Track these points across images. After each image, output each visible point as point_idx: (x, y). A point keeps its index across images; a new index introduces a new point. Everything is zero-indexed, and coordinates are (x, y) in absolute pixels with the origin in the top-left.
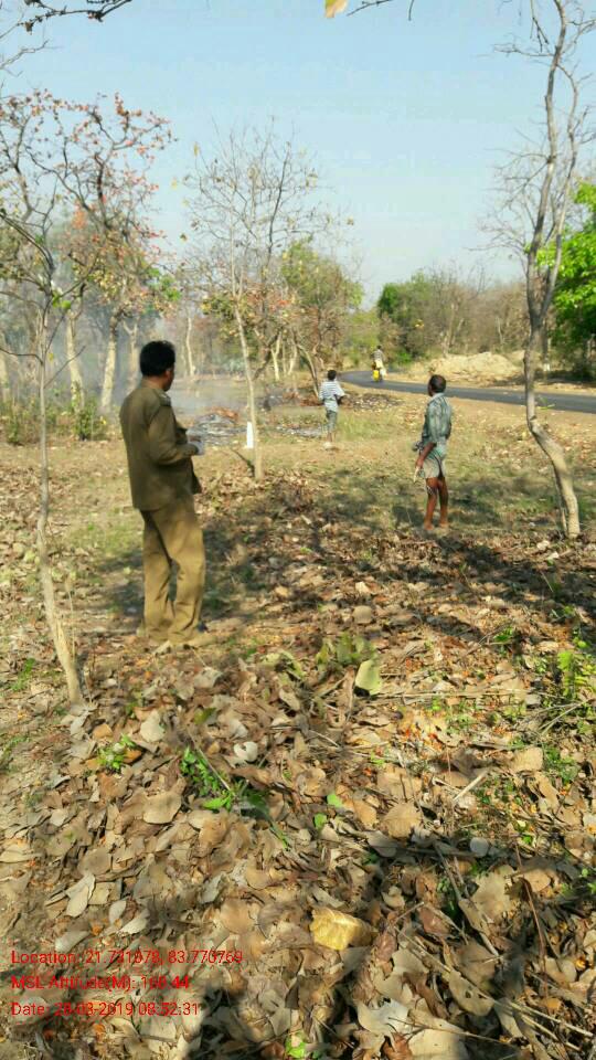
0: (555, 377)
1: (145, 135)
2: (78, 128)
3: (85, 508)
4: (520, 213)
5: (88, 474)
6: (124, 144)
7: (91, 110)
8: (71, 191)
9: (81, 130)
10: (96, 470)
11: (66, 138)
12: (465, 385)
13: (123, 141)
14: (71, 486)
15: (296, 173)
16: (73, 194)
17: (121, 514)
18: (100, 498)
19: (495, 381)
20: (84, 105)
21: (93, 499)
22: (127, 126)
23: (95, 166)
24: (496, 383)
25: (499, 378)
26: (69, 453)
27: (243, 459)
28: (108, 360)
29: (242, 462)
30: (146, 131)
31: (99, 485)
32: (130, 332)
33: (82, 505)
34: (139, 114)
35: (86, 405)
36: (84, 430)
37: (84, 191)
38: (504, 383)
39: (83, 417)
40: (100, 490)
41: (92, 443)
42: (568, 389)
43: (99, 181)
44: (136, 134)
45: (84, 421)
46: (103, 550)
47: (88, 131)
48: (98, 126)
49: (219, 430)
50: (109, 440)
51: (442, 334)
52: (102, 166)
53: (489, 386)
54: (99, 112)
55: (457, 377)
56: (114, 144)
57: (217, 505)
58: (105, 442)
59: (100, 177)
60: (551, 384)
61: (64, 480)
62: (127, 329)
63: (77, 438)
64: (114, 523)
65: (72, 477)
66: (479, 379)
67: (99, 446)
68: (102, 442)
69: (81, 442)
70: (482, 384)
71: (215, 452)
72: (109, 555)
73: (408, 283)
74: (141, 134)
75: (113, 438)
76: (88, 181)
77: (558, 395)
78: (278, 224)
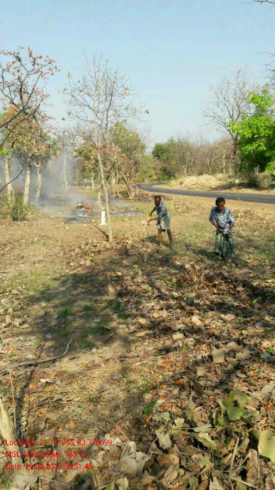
0: (241, 185)
1: (43, 68)
2: (9, 64)
3: (17, 261)
4: (223, 109)
5: (18, 241)
6: (33, 72)
7: (16, 55)
8: (7, 96)
9: (10, 66)
10: (22, 239)
11: (3, 69)
12: (197, 190)
13: (32, 71)
14: (8, 248)
15: (119, 87)
16: (7, 98)
17: (37, 264)
18: (25, 255)
19: (212, 188)
20: (12, 53)
21: (21, 256)
22: (35, 63)
23: (19, 83)
24: (213, 189)
25: (213, 187)
26: (7, 229)
27: (101, 231)
28: (27, 180)
29: (101, 233)
30: (45, 66)
31: (24, 248)
32: (37, 166)
33: (15, 259)
34: (41, 57)
35: (16, 202)
36: (15, 216)
37: (13, 96)
38: (216, 189)
39: (14, 209)
40: (24, 250)
41: (19, 223)
42: (249, 191)
43: (21, 91)
44: (39, 67)
45: (14, 211)
46: (28, 289)
47: (15, 65)
48: (20, 63)
49: (84, 214)
50: (28, 220)
51: (184, 166)
52: (22, 83)
53: (210, 190)
54: (20, 56)
55: (194, 186)
56: (28, 72)
57: (91, 258)
58: (26, 222)
59: (21, 89)
60: (240, 188)
61: (4, 245)
62: (35, 165)
63: (11, 220)
64: (33, 271)
65: (9, 243)
66: (204, 187)
67: (23, 224)
68: (24, 222)
69: (13, 222)
70: (206, 189)
71: (85, 227)
72: (32, 293)
73: (166, 143)
74: (42, 67)
75: (30, 220)
76: (15, 91)
77: (244, 194)
78: (111, 113)
